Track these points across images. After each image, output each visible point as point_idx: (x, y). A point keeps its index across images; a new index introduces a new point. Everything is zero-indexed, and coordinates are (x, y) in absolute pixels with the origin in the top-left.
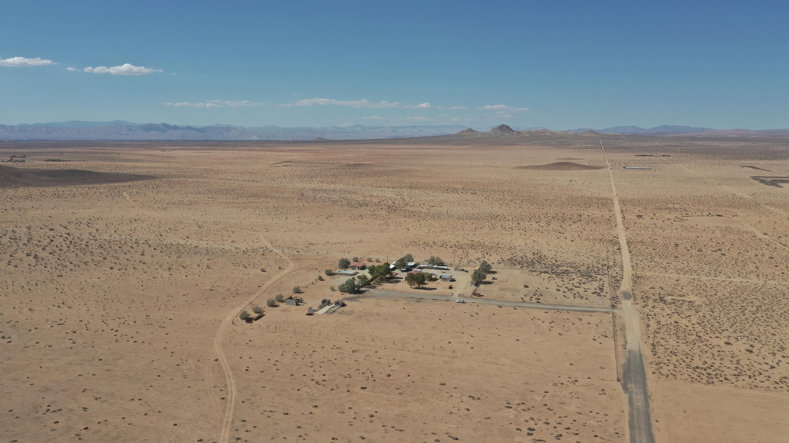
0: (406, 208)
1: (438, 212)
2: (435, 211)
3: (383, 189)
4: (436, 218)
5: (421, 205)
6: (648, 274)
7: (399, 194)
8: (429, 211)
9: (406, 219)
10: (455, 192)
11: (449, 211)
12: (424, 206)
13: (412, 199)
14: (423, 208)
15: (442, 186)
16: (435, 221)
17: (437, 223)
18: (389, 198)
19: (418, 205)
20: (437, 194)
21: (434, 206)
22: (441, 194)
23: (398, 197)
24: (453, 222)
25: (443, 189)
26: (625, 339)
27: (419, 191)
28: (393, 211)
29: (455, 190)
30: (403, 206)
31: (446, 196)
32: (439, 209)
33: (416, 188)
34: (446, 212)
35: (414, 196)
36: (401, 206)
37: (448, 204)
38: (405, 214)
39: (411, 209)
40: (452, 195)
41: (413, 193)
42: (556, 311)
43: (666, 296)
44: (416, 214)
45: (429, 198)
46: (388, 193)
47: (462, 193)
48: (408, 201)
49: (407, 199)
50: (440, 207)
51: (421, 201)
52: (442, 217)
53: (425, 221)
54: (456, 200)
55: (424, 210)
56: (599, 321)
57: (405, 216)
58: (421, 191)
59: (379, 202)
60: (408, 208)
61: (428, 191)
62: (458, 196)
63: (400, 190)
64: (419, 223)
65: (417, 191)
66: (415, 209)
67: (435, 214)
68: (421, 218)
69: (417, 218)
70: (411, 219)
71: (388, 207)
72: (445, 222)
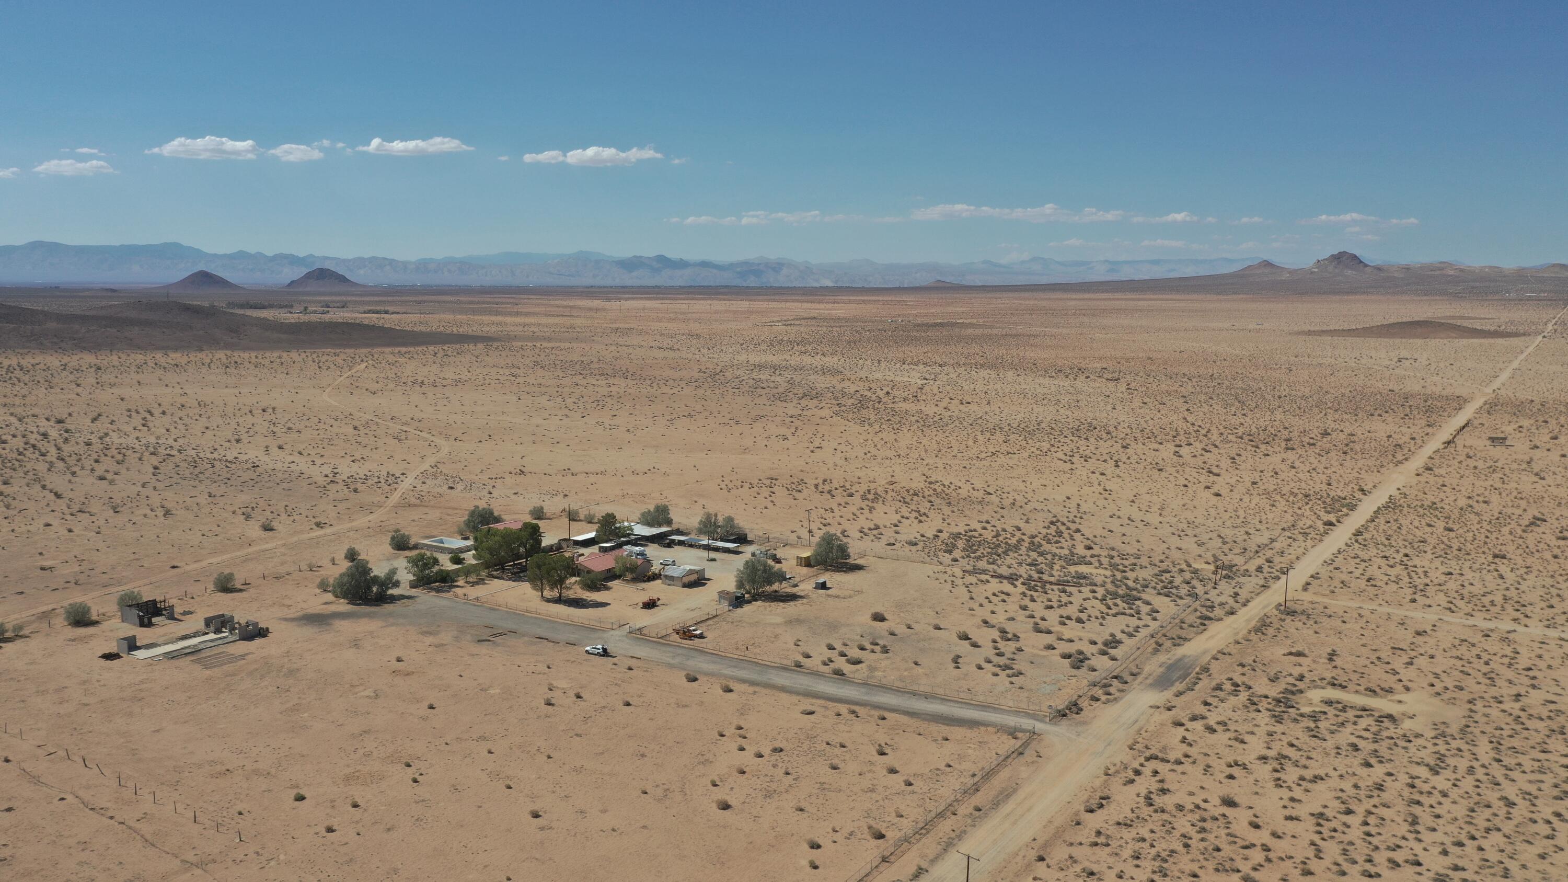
1: (961, 415)
3: (914, 367)
5: (945, 399)
6: (1341, 603)
12: (945, 402)
19: (937, 399)
26: (933, 861)
42: (843, 709)
43: (1316, 687)
49: (930, 388)
56: (942, 766)
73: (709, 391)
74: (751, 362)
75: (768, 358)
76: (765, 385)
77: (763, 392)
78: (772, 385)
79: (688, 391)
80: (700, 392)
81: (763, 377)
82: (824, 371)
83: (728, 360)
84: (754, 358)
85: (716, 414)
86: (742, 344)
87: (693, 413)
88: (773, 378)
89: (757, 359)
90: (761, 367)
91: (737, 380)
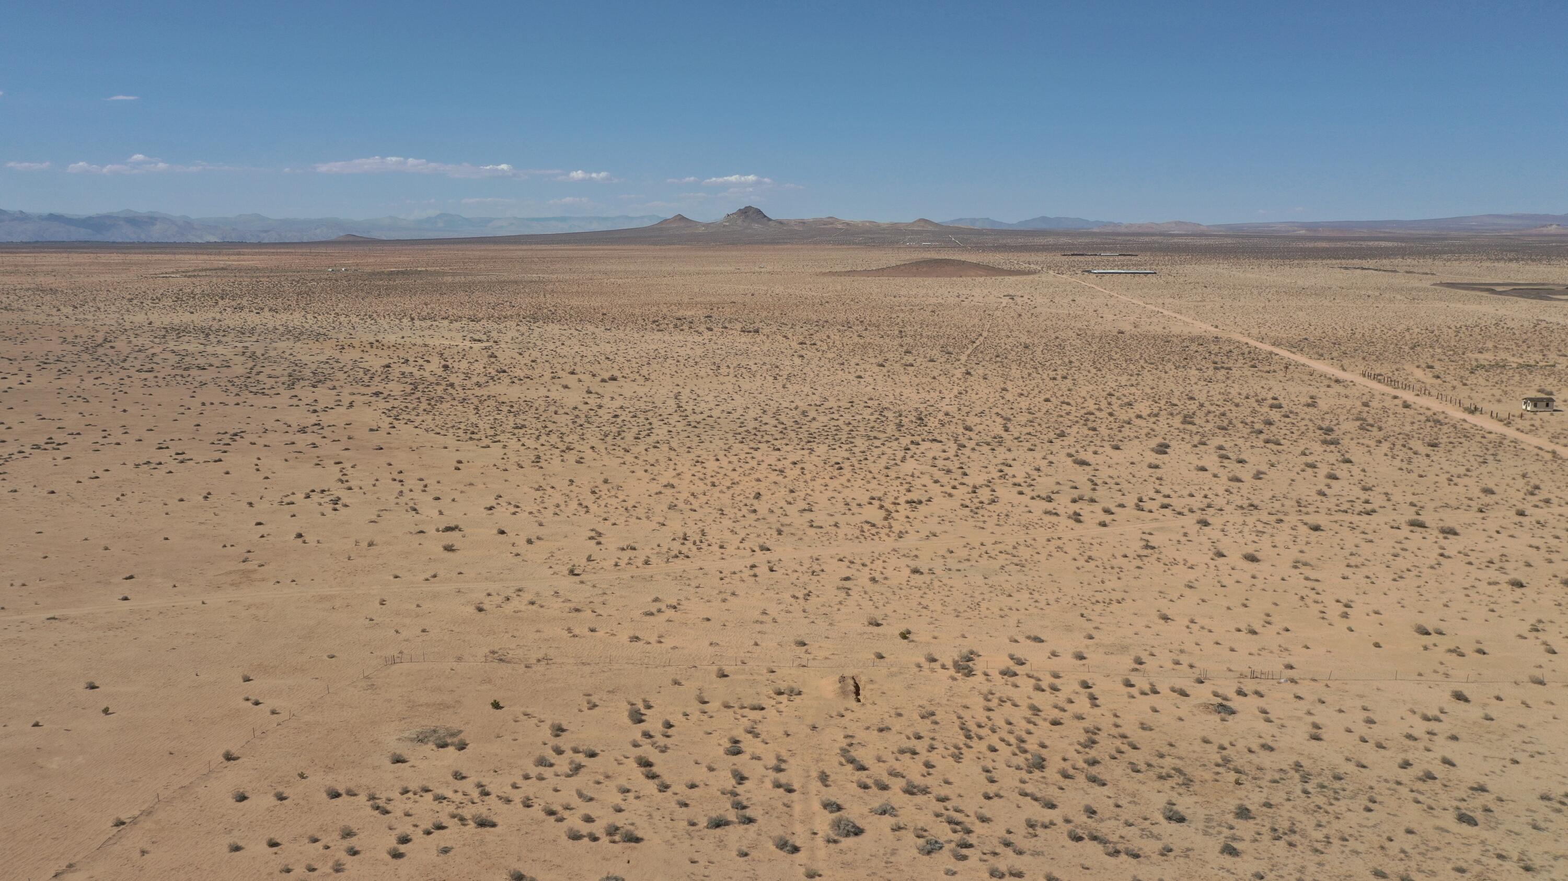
0: (493, 389)
1: (638, 404)
2: (619, 402)
3: (435, 323)
4: (629, 436)
5: (560, 373)
7: (484, 338)
8: (593, 401)
9: (469, 450)
10: (685, 327)
11: (684, 398)
12: (571, 380)
13: (526, 355)
14: (566, 387)
15: (637, 311)
16: (629, 458)
17: (640, 473)
18: (438, 350)
19: (548, 376)
20: (622, 335)
21: (613, 379)
22: (636, 335)
23: (477, 346)
24: (724, 462)
25: (640, 321)
27: (558, 326)
28: (424, 405)
29: (680, 323)
30: (482, 380)
31: (653, 341)
32: (641, 391)
33: (551, 317)
34: (672, 403)
35: (539, 343)
36: (475, 379)
37: (674, 369)
38: (474, 419)
39: (514, 393)
40: (678, 337)
41: (536, 334)
44: (529, 419)
45: (595, 349)
46: (447, 334)
47: (710, 329)
48: (508, 362)
49: (506, 355)
50: (641, 380)
51: (562, 361)
52: (661, 432)
53: (571, 457)
54: (699, 351)
55: (573, 398)
57: (472, 433)
58: (566, 327)
59: (388, 366)
60: (502, 389)
61: (591, 328)
62: (698, 339)
63: (491, 325)
64: (535, 476)
65: (553, 329)
66: (532, 395)
67: (625, 415)
68: (554, 438)
69: (531, 443)
70: (496, 450)
71: (409, 389)
72: (685, 463)
73: (89, 381)
74: (157, 324)
75: (182, 317)
76: (202, 361)
77: (206, 376)
78: (216, 362)
79: (40, 381)
80: (70, 382)
81: (191, 348)
82: (298, 335)
83: (113, 322)
84: (161, 318)
85: (117, 435)
86: (130, 300)
87: (59, 437)
88: (210, 349)
89: (166, 320)
90: (180, 331)
91: (142, 356)
